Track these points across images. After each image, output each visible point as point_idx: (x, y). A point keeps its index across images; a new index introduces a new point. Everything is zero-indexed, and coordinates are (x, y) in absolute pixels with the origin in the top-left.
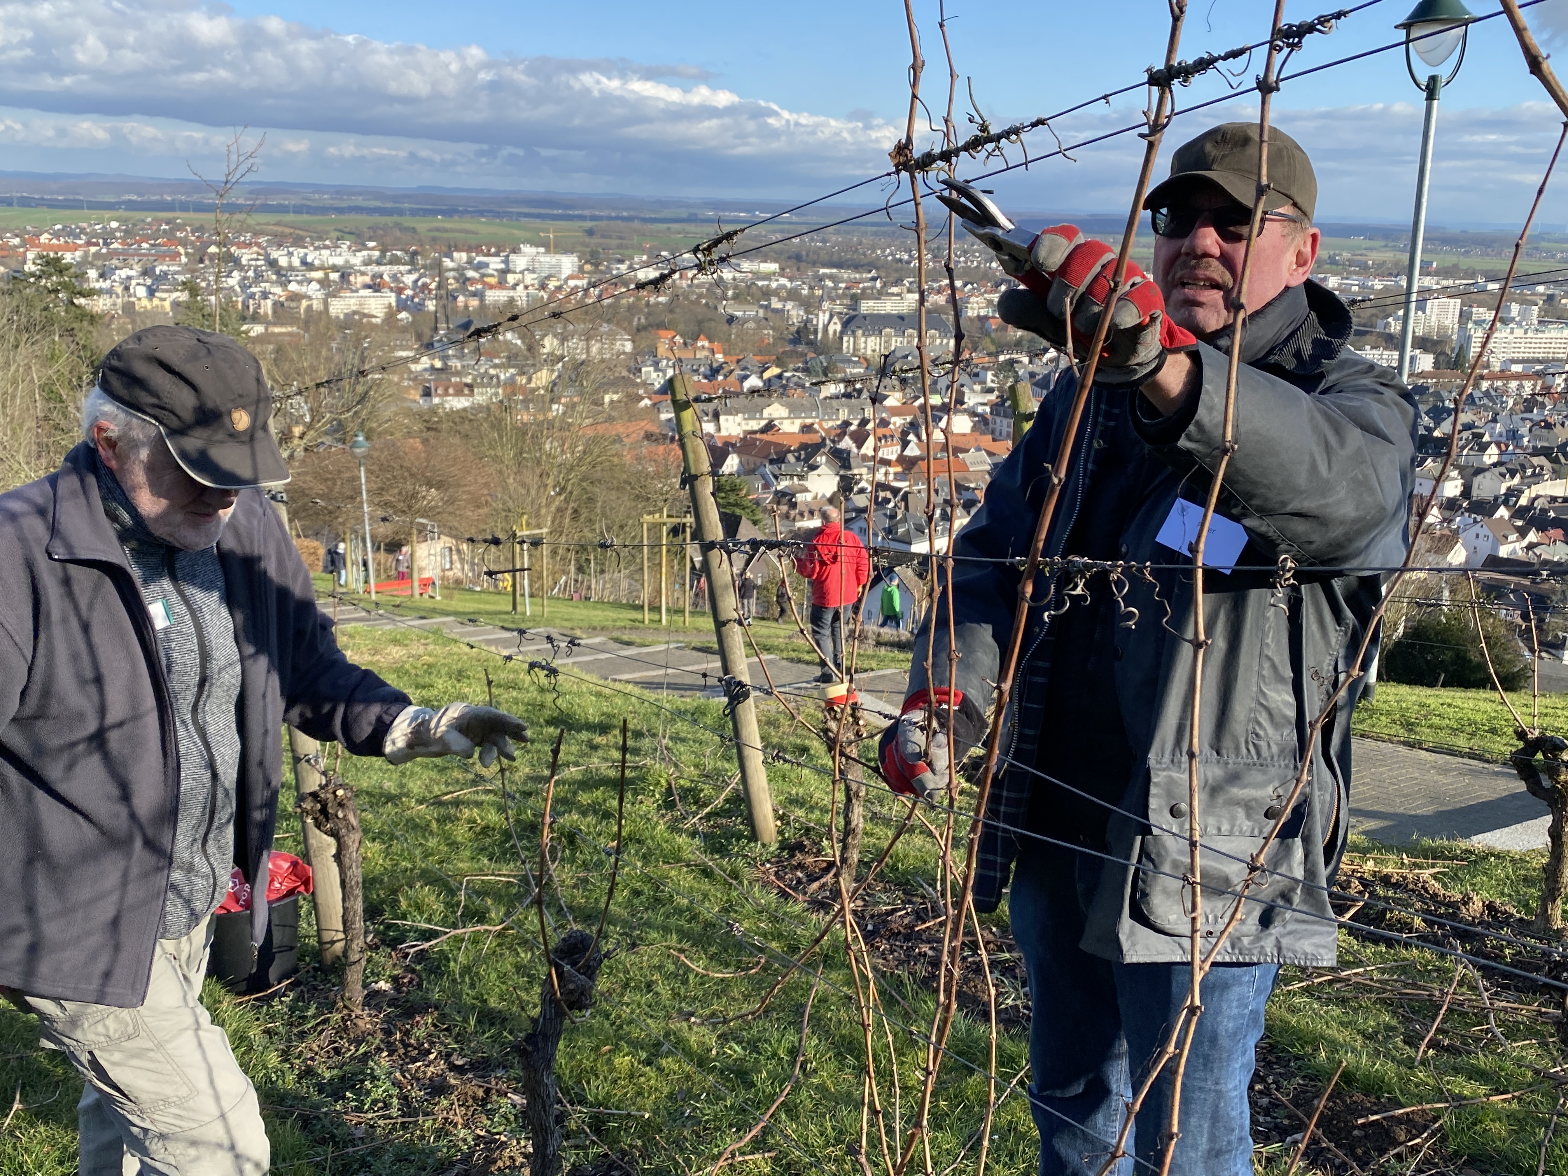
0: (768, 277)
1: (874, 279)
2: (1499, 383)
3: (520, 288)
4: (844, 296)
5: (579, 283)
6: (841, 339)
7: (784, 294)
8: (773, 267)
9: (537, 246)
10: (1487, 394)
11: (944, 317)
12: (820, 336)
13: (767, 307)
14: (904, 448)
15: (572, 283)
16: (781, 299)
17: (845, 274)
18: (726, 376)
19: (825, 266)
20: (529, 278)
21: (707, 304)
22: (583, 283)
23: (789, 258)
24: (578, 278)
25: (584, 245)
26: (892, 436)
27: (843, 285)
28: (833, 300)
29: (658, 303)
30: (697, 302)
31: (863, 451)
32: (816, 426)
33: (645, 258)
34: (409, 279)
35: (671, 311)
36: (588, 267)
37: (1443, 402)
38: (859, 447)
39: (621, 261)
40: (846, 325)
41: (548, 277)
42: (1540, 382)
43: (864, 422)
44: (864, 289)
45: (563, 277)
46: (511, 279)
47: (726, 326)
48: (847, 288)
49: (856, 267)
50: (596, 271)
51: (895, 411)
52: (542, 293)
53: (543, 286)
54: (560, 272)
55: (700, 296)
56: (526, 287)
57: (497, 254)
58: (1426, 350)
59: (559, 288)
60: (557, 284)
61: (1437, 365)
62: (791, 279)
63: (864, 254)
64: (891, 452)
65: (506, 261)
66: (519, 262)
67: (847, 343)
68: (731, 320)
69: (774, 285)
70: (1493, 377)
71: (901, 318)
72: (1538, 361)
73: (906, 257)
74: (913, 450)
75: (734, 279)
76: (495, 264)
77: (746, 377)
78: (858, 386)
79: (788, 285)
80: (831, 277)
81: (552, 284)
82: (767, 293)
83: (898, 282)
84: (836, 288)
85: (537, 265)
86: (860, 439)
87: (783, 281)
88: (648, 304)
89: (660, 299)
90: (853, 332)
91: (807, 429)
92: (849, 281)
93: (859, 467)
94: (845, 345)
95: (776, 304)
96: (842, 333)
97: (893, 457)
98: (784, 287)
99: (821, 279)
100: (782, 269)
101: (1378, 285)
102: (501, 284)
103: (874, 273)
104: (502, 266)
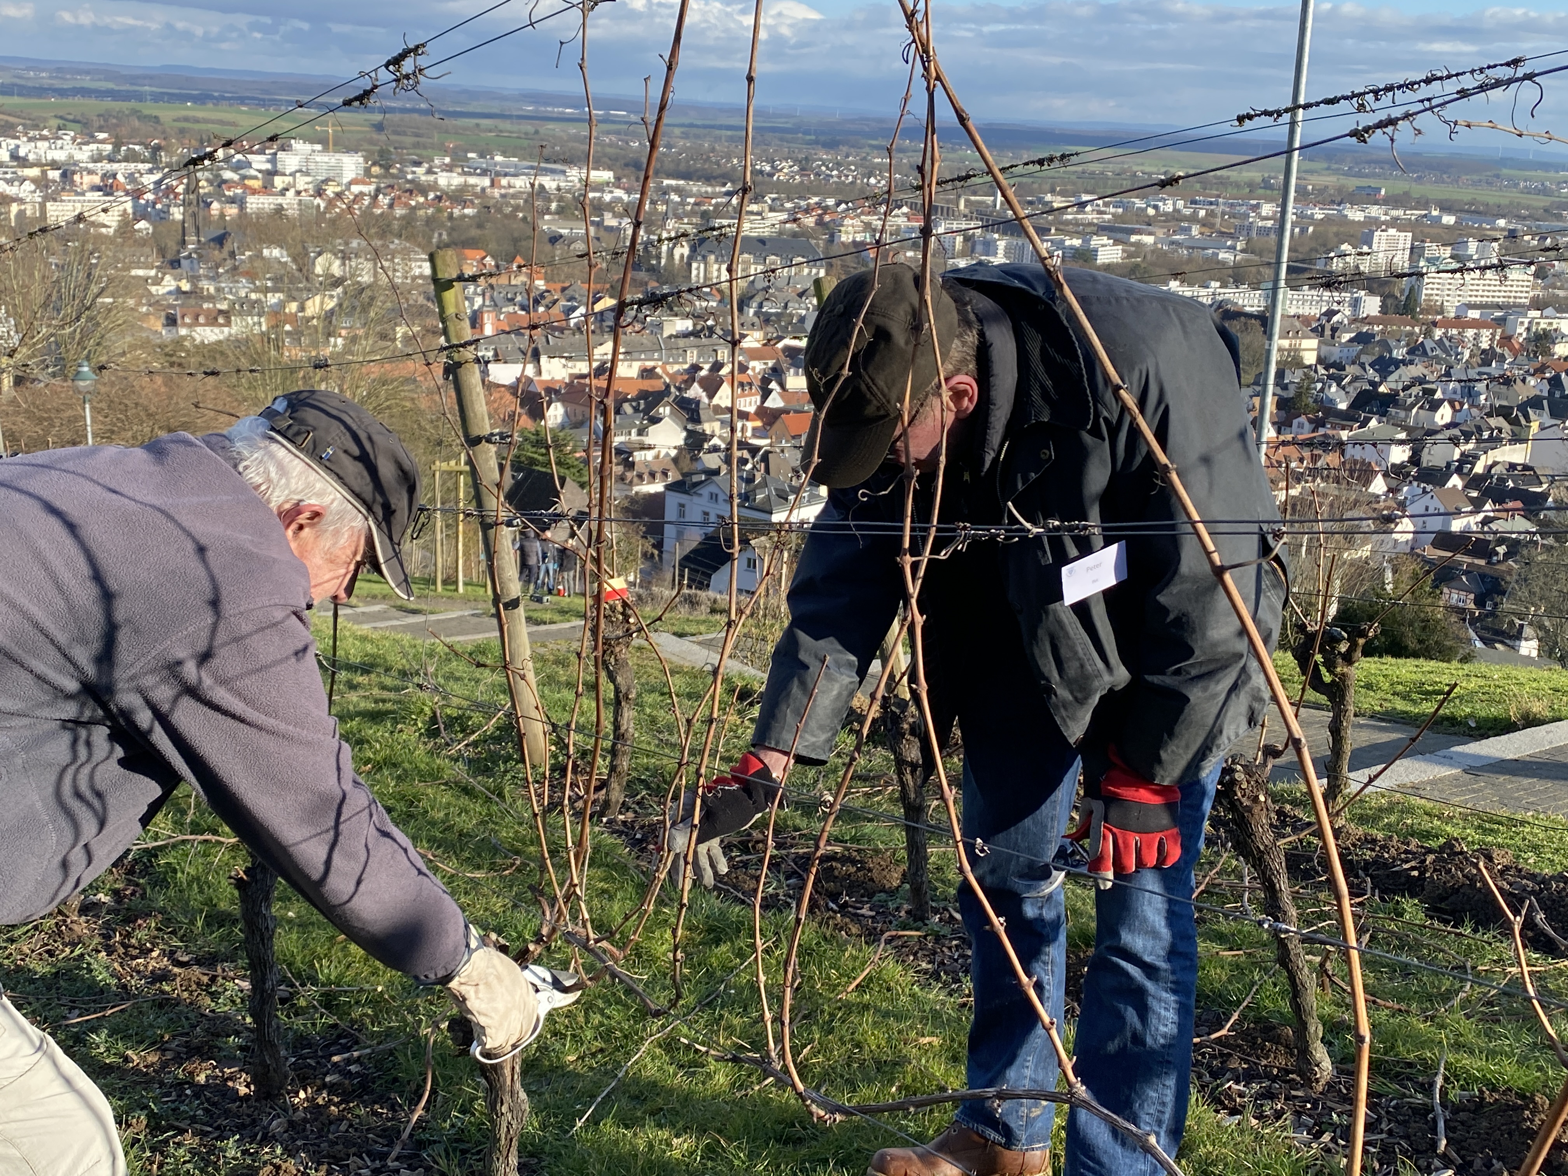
0: (600, 187)
1: (730, 194)
2: (1455, 332)
3: (291, 194)
4: (693, 213)
5: (365, 189)
6: (690, 265)
7: (619, 209)
8: (606, 175)
9: (312, 142)
10: (1440, 343)
11: (813, 242)
12: (663, 262)
13: (598, 225)
14: (765, 397)
15: (355, 189)
16: (615, 215)
17: (695, 187)
18: (548, 307)
19: (670, 176)
20: (302, 182)
21: (524, 219)
22: (370, 188)
23: (627, 165)
24: (364, 183)
25: (371, 142)
26: (750, 384)
27: (691, 200)
28: (679, 218)
29: (465, 216)
30: (513, 216)
31: (716, 401)
32: (659, 370)
33: (447, 160)
34: (149, 180)
35: (480, 226)
36: (376, 170)
37: (1391, 352)
38: (711, 396)
39: (418, 164)
40: (693, 249)
41: (326, 181)
42: (1499, 331)
43: (717, 366)
44: (717, 205)
45: (345, 181)
46: (279, 182)
47: (548, 247)
48: (696, 204)
49: (708, 179)
50: (387, 174)
51: (754, 354)
52: (318, 201)
53: (319, 192)
54: (340, 175)
55: (517, 208)
56: (298, 193)
57: (262, 152)
58: (1372, 292)
59: (339, 195)
60: (338, 189)
61: (1384, 309)
62: (628, 192)
63: (718, 163)
64: (750, 403)
65: (273, 160)
66: (289, 161)
67: (697, 271)
68: (555, 239)
69: (607, 197)
70: (1447, 324)
71: (762, 241)
72: (1498, 307)
73: (768, 168)
74: (775, 402)
75: (559, 189)
76: (259, 162)
77: (573, 309)
78: (710, 323)
79: (625, 197)
80: (678, 190)
81: (330, 190)
82: (599, 208)
83: (758, 198)
84: (683, 203)
85: (312, 166)
86: (712, 386)
87: (619, 193)
88: (451, 217)
89: (467, 211)
90: (704, 258)
91: (647, 373)
92: (699, 195)
93: (711, 420)
94: (694, 273)
95: (610, 221)
96: (691, 258)
97: (752, 409)
98: (620, 200)
99: (665, 191)
100: (618, 178)
101: (1319, 214)
102: (267, 188)
103: (729, 187)
104: (269, 166)
